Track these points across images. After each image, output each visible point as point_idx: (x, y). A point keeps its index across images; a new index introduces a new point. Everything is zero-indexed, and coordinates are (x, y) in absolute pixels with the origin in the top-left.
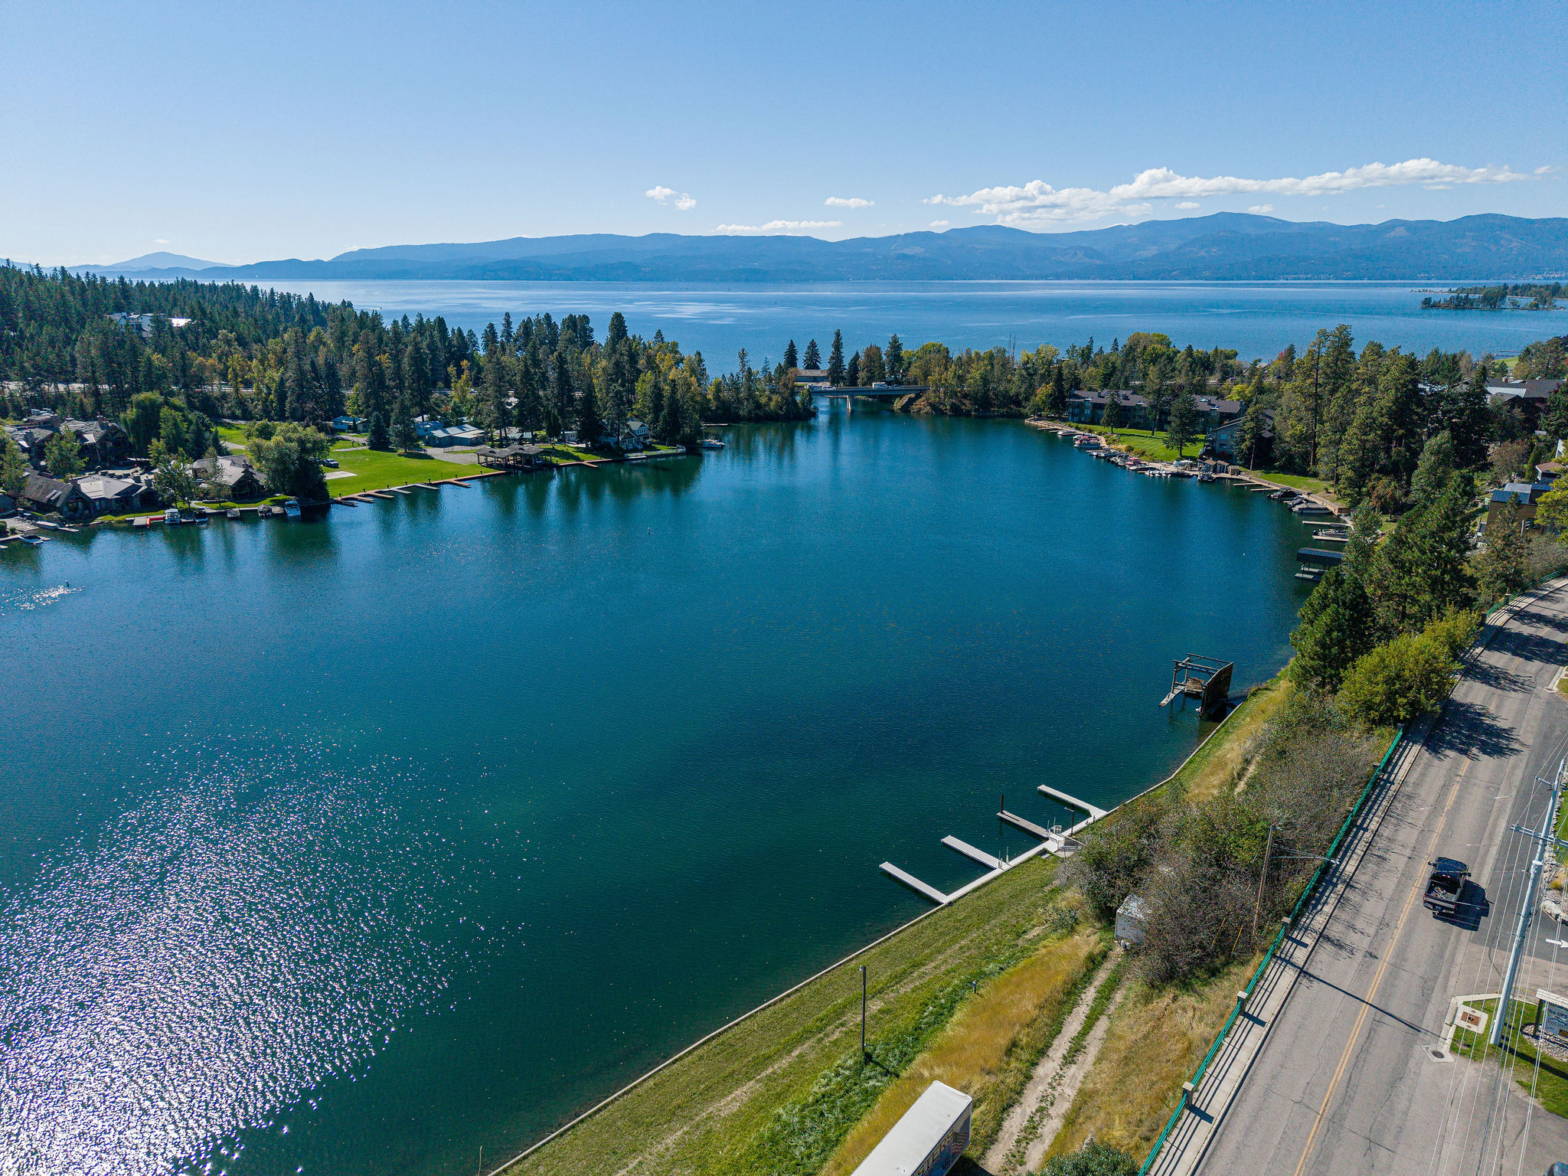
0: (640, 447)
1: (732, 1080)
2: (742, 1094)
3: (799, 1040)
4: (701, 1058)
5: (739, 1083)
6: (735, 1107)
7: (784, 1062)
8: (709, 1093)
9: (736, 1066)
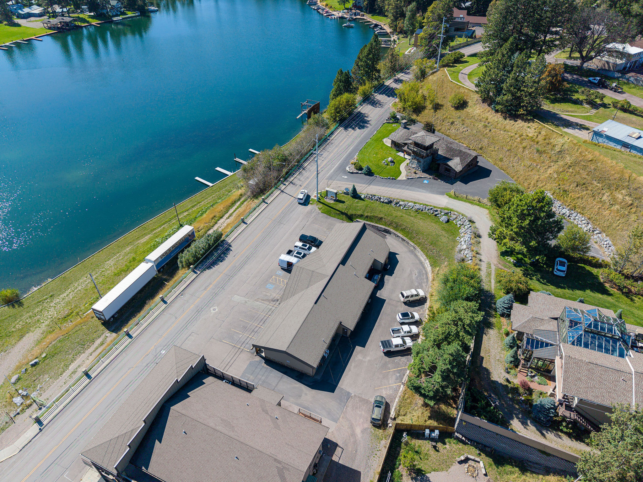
0: (119, 13)
1: (145, 235)
2: (147, 237)
3: (164, 224)
4: (137, 231)
5: (146, 235)
6: (145, 240)
7: (159, 229)
8: (138, 238)
9: (146, 232)
